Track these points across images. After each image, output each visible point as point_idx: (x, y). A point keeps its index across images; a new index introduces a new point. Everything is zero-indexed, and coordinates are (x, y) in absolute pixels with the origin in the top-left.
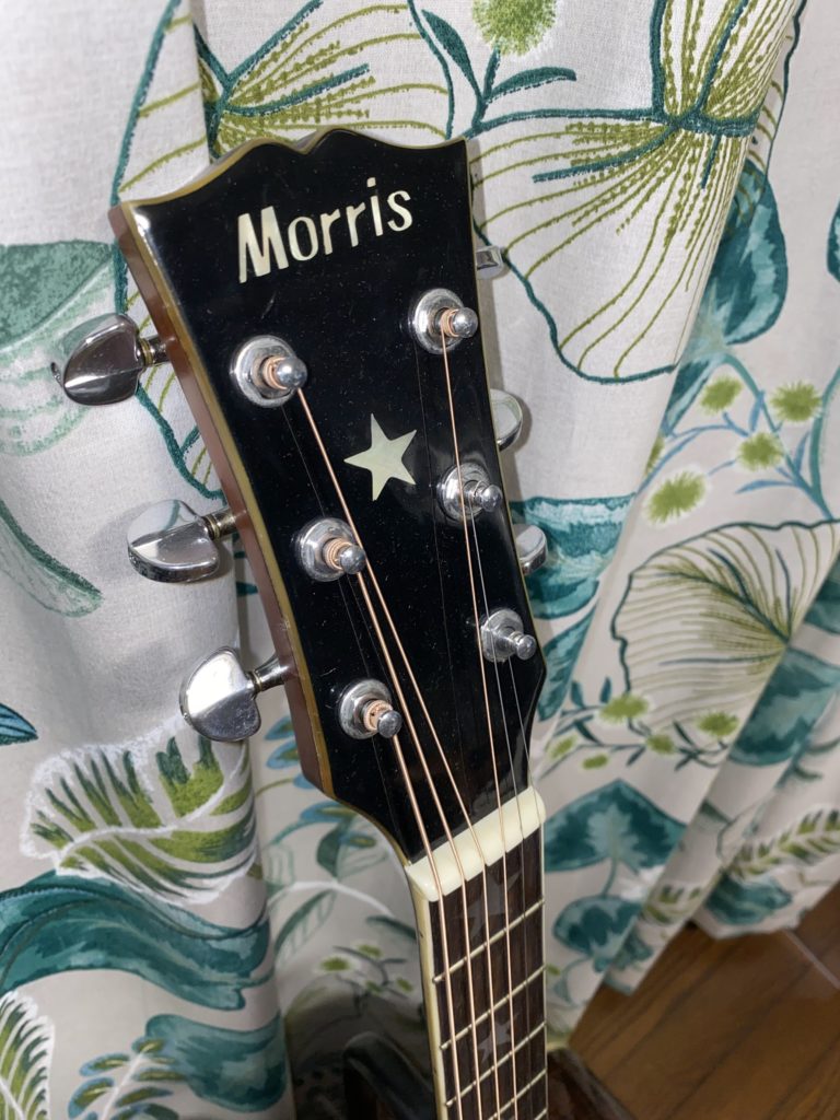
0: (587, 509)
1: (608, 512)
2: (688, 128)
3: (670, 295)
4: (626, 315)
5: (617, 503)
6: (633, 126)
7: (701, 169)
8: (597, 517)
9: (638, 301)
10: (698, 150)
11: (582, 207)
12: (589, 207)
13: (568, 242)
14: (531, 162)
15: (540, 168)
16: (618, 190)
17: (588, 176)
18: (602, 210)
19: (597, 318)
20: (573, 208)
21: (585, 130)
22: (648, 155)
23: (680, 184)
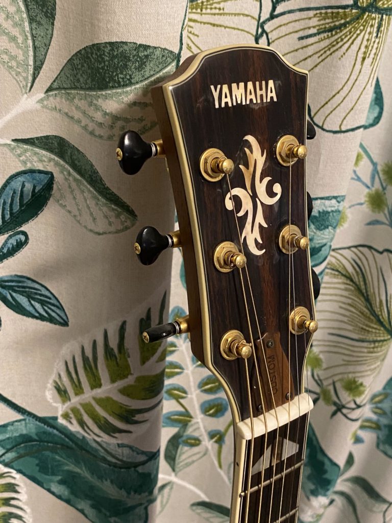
0: (327, 202)
1: (337, 204)
2: (369, 11)
3: (364, 88)
4: (344, 98)
5: (342, 199)
6: (345, 12)
7: (375, 30)
8: (332, 207)
9: (350, 91)
10: (374, 21)
11: (322, 50)
12: (326, 49)
13: (316, 66)
14: (296, 32)
15: (301, 34)
16: (339, 40)
17: (325, 35)
18: (332, 50)
19: (331, 101)
20: (318, 50)
21: (323, 15)
22: (352, 24)
23: (367, 37)
